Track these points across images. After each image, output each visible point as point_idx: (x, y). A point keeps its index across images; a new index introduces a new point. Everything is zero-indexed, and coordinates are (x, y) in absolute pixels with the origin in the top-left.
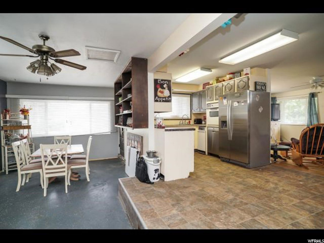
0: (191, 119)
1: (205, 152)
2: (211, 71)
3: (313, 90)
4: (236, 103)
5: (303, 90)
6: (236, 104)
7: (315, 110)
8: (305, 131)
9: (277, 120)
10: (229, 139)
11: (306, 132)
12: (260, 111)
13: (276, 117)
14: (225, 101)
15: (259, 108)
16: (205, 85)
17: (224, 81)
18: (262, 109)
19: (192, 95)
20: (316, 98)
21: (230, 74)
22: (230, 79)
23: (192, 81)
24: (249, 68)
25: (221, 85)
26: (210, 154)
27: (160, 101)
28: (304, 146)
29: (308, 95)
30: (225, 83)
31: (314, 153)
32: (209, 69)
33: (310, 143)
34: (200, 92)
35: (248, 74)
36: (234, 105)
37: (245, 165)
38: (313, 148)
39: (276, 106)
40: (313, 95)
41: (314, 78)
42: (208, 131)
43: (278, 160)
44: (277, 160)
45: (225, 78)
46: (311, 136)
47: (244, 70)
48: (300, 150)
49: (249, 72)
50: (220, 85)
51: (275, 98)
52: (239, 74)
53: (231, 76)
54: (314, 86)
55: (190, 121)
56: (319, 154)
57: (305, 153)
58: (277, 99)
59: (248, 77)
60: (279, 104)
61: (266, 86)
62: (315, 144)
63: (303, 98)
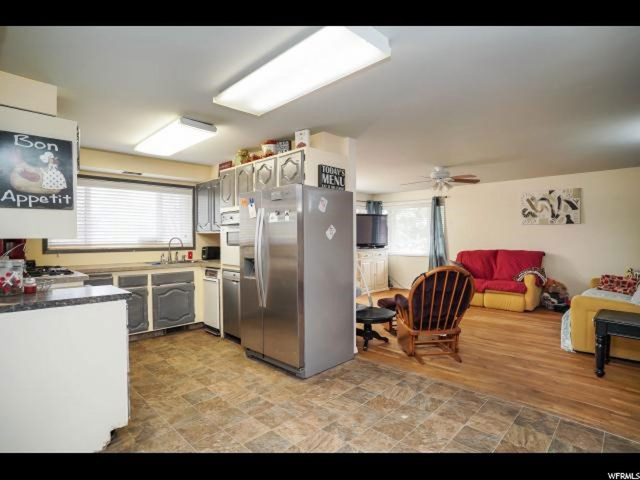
0: (194, 248)
1: (218, 331)
2: (215, 130)
3: (437, 193)
4: (273, 215)
5: (423, 191)
6: (273, 218)
7: (441, 229)
8: (419, 281)
9: (382, 247)
10: (261, 305)
11: (421, 285)
12: (330, 237)
13: (381, 241)
14: (252, 209)
15: (326, 229)
16: (222, 166)
17: (256, 158)
18: (334, 231)
19: (196, 189)
20: (442, 207)
21: (268, 143)
22: (269, 154)
23: (180, 153)
24: (307, 132)
25: (250, 168)
26: (229, 336)
27: (25, 205)
28: (416, 315)
29: (431, 201)
30: (257, 164)
31: (434, 326)
32: (209, 124)
33: (427, 307)
34: (211, 183)
35: (304, 145)
36: (271, 221)
37: (292, 370)
38: (433, 317)
39: (383, 218)
40: (438, 202)
41: (437, 169)
42: (224, 279)
43: (374, 341)
44: (370, 342)
45: (259, 154)
46: (428, 293)
47: (297, 134)
48: (411, 322)
49: (306, 141)
50: (247, 167)
51: (379, 203)
52: (287, 145)
53: (271, 147)
54: (437, 184)
55: (190, 254)
56: (442, 329)
57: (418, 329)
58: (383, 205)
59: (302, 151)
60: (386, 216)
61: (343, 178)
62: (436, 308)
63: (423, 205)
